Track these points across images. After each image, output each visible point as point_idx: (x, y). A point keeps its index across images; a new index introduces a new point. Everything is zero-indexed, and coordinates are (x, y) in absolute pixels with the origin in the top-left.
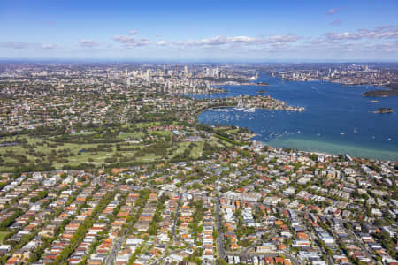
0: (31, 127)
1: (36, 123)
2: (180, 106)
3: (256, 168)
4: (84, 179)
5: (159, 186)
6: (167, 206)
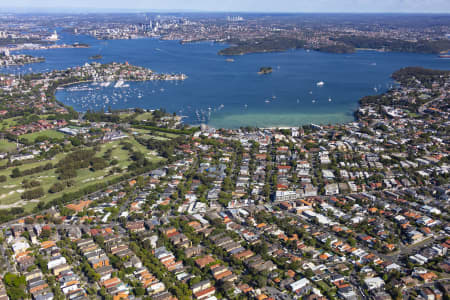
3: (253, 157)
4: (45, 236)
5: (180, 209)
6: (237, 232)
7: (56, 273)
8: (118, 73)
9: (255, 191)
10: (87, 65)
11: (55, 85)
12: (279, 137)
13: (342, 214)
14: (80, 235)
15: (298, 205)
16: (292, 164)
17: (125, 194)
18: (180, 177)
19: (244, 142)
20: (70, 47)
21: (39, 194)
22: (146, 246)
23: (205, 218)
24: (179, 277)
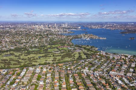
0: (12, 48)
1: (13, 46)
2: (63, 38)
3: (111, 61)
4: (50, 69)
5: (82, 70)
6: (93, 79)
7: (48, 77)
8: (89, 36)
9: (105, 70)
10: (82, 34)
11: (73, 38)
12: (123, 57)
13: (128, 82)
14: (57, 71)
15: (115, 76)
16: (121, 65)
17: (72, 64)
18: (87, 63)
19: (111, 57)
20: (82, 30)
21: (55, 61)
22: (68, 76)
23: (86, 74)
24: (71, 85)
